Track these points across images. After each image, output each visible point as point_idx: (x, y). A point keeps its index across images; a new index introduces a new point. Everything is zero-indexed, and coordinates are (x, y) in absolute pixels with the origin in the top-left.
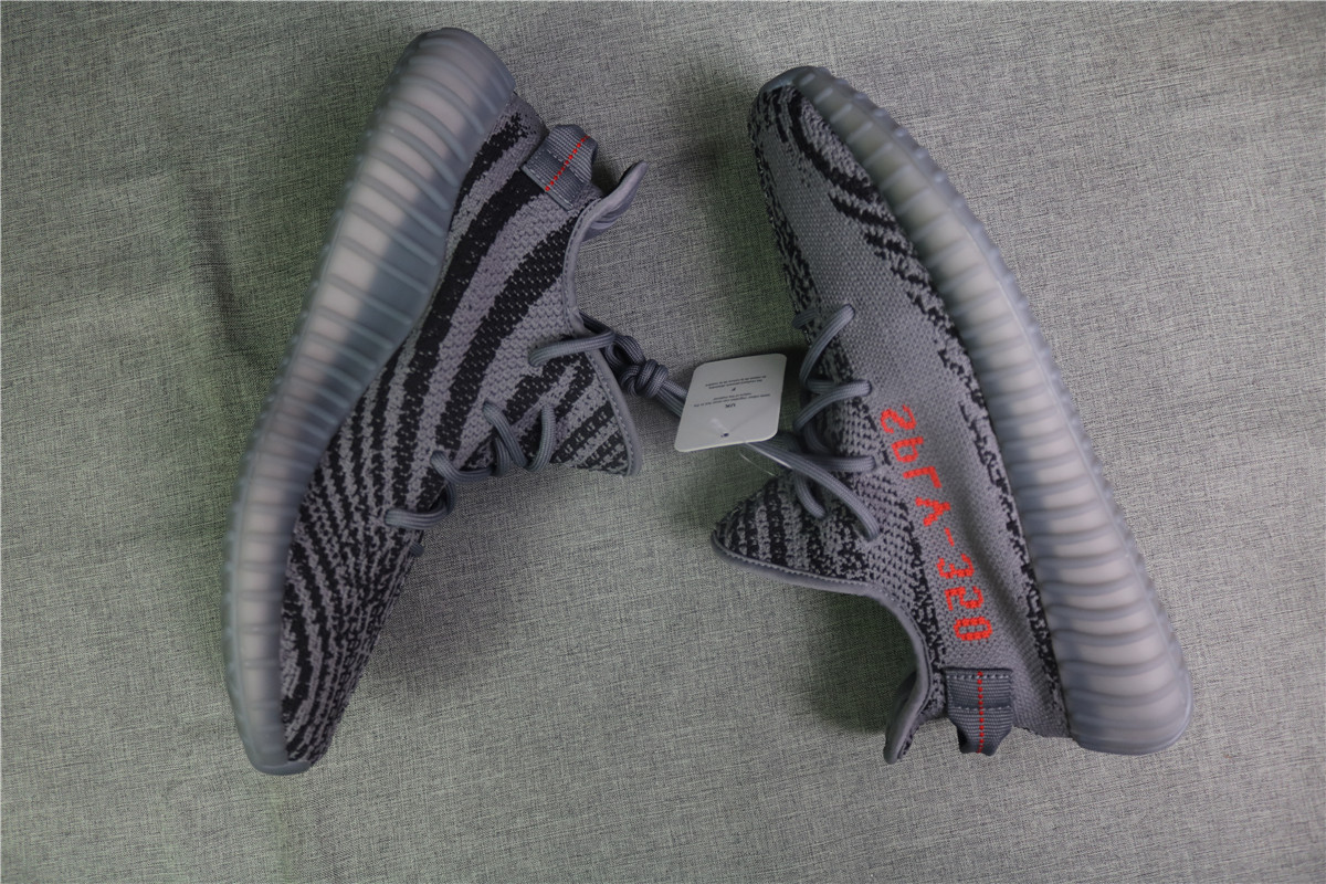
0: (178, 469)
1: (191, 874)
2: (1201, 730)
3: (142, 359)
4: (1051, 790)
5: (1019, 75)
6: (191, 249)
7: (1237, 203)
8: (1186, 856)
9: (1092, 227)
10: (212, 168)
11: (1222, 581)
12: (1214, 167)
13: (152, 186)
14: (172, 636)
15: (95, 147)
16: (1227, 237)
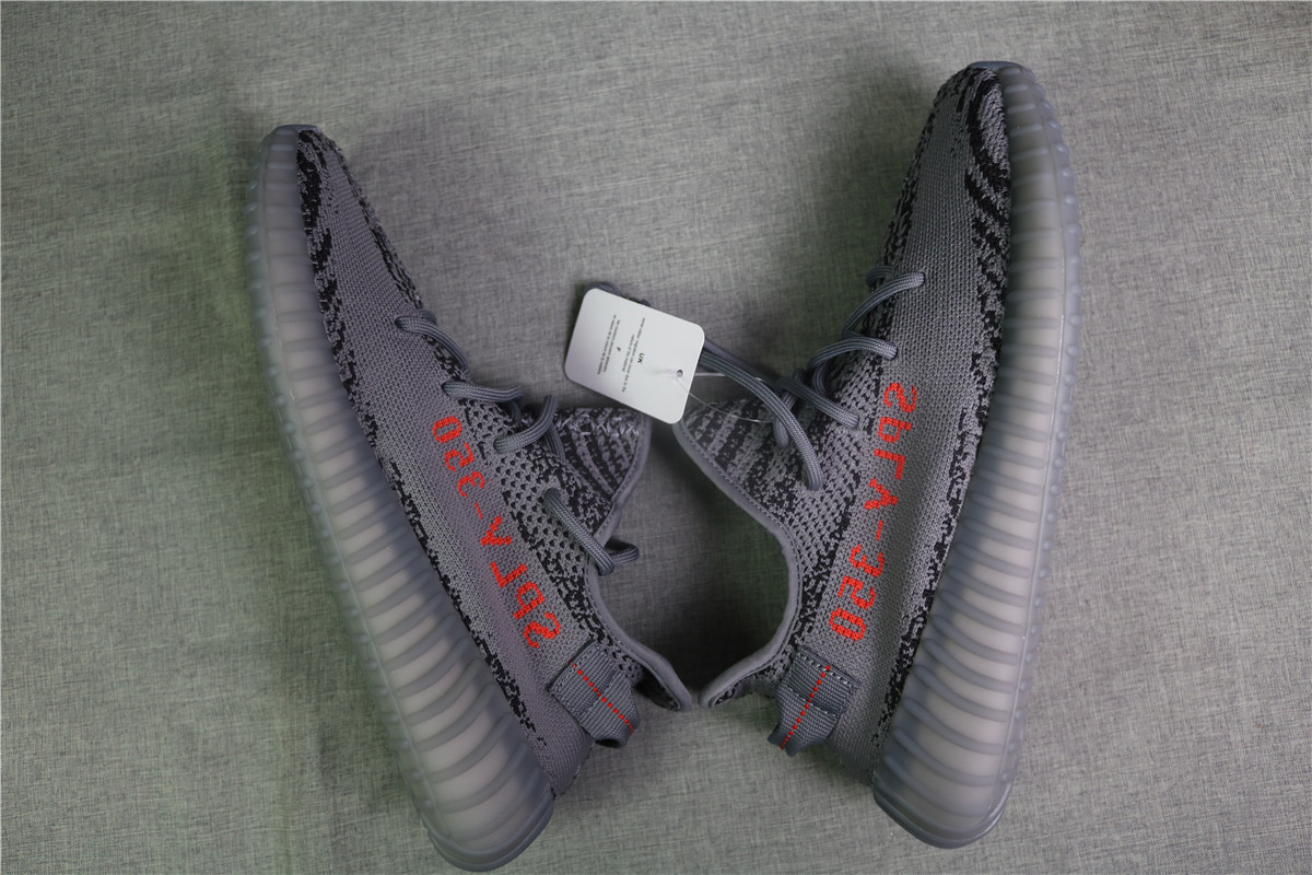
0: (201, 384)
1: (188, 800)
2: (1233, 699)
3: (172, 274)
4: (1078, 752)
5: (1062, 38)
6: (230, 166)
7: (1276, 171)
8: (1216, 827)
9: (1131, 187)
10: (255, 91)
11: (1256, 545)
12: (1254, 135)
13: (194, 105)
14: (183, 553)
15: (141, 66)
16: (1266, 204)
